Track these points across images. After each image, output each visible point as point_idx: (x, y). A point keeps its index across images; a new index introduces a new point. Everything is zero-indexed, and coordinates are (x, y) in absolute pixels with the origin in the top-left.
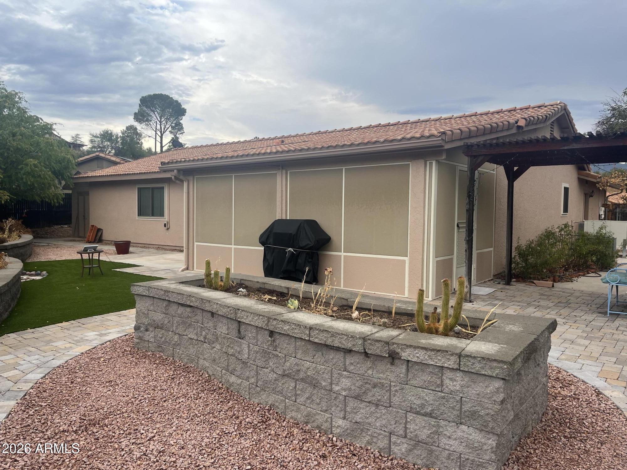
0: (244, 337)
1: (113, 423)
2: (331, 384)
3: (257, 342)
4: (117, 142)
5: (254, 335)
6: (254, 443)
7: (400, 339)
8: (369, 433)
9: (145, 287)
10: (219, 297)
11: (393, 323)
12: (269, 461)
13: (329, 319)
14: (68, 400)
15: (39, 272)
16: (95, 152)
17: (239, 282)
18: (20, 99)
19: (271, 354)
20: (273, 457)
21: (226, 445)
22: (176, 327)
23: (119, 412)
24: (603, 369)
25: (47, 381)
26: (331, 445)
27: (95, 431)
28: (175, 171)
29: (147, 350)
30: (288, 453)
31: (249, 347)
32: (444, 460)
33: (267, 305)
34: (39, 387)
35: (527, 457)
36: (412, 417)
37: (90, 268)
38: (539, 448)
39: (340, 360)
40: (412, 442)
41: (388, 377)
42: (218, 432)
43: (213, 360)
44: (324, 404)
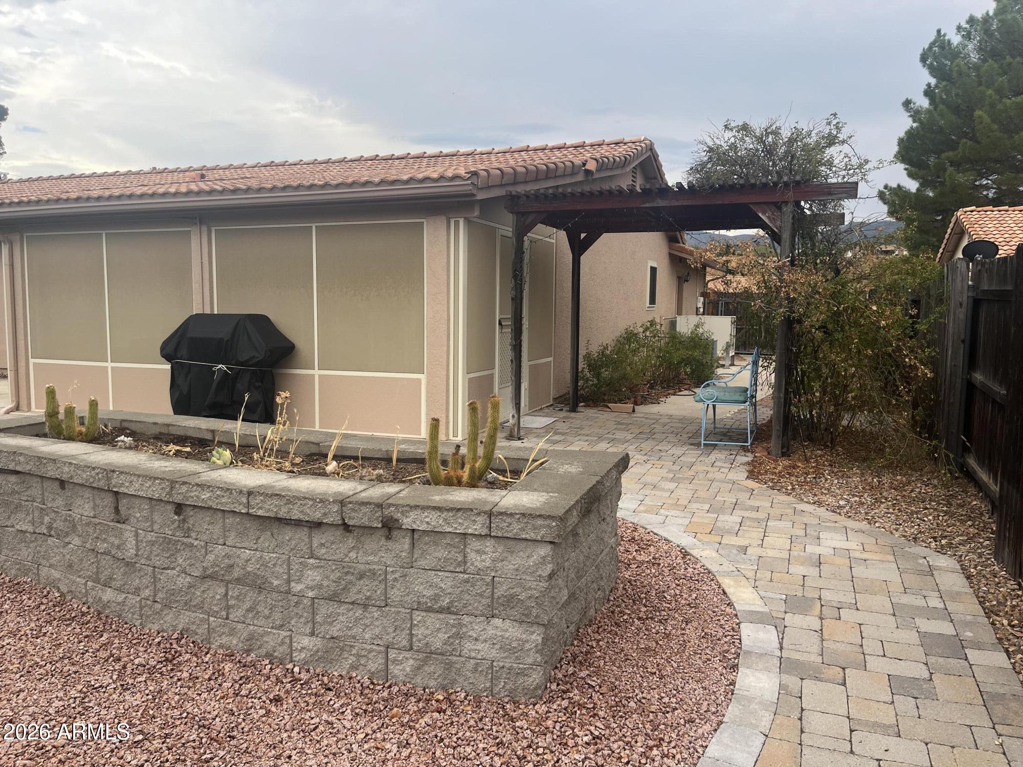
0: (127, 520)
2: (289, 581)
3: (152, 526)
5: (145, 513)
6: (150, 697)
7: (400, 498)
8: (354, 652)
10: (74, 452)
11: (393, 475)
12: (178, 722)
13: (284, 476)
17: (119, 426)
19: (180, 544)
20: (185, 715)
21: (96, 708)
24: (693, 520)
26: (290, 680)
30: (212, 705)
31: (137, 535)
32: (469, 674)
33: (170, 461)
35: (587, 653)
36: (420, 618)
38: (603, 639)
39: (303, 540)
40: (421, 656)
41: (382, 559)
42: (79, 687)
43: (68, 566)
44: (277, 616)
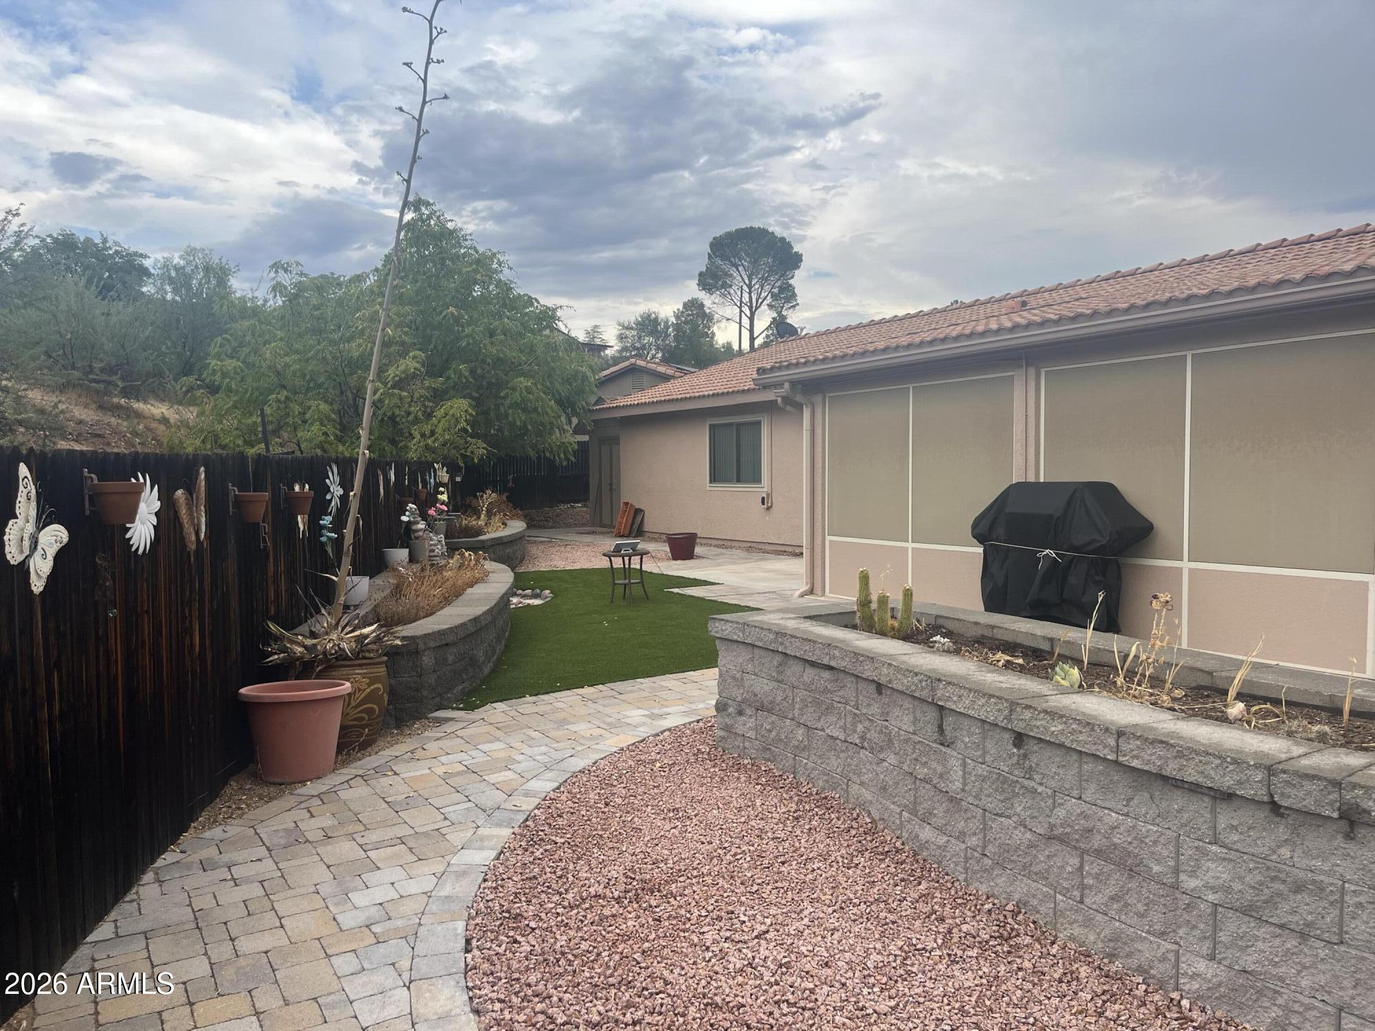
0: (953, 743)
1: (686, 892)
2: (1177, 871)
3: (983, 756)
4: (667, 336)
5: (976, 739)
6: (984, 981)
8: (1280, 1001)
9: (737, 623)
11: (1344, 736)
14: (601, 836)
15: (538, 591)
16: (627, 358)
17: (933, 623)
18: (500, 266)
19: (1018, 786)
20: (1031, 1020)
21: (920, 975)
22: (800, 709)
23: (695, 873)
25: (563, 797)
26: (1176, 1015)
27: (654, 903)
28: (787, 385)
29: (742, 754)
30: (1067, 1018)
31: (964, 765)
33: (1003, 675)
34: (549, 807)
37: (625, 585)
39: (1202, 815)
41: (1336, 869)
42: (900, 943)
43: (881, 788)
44: (1156, 917)
